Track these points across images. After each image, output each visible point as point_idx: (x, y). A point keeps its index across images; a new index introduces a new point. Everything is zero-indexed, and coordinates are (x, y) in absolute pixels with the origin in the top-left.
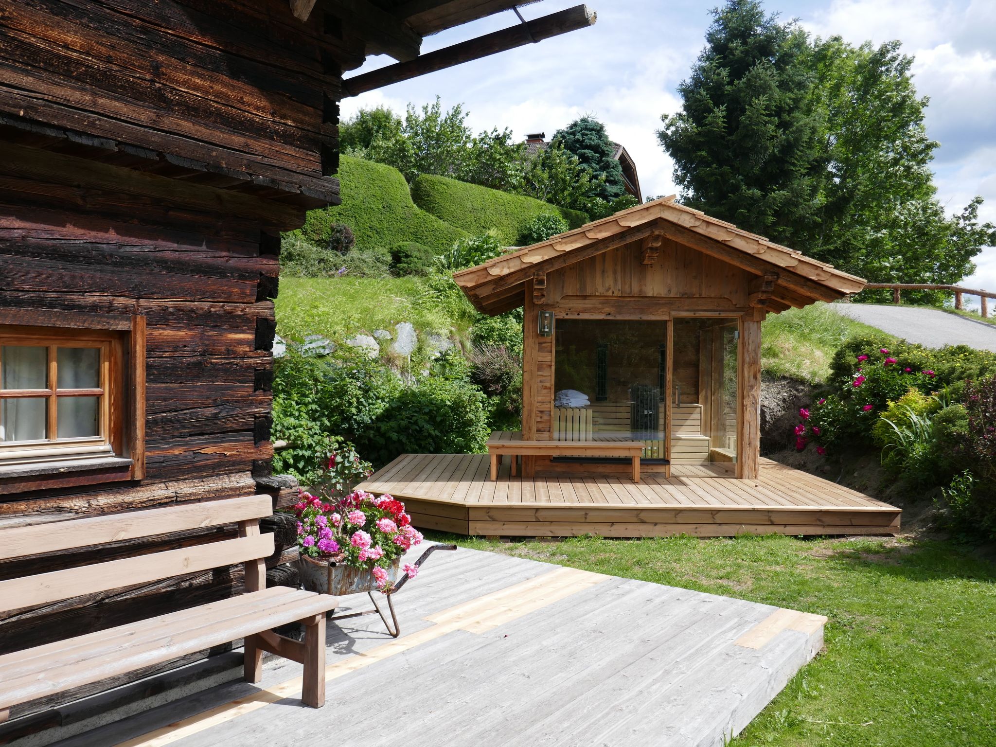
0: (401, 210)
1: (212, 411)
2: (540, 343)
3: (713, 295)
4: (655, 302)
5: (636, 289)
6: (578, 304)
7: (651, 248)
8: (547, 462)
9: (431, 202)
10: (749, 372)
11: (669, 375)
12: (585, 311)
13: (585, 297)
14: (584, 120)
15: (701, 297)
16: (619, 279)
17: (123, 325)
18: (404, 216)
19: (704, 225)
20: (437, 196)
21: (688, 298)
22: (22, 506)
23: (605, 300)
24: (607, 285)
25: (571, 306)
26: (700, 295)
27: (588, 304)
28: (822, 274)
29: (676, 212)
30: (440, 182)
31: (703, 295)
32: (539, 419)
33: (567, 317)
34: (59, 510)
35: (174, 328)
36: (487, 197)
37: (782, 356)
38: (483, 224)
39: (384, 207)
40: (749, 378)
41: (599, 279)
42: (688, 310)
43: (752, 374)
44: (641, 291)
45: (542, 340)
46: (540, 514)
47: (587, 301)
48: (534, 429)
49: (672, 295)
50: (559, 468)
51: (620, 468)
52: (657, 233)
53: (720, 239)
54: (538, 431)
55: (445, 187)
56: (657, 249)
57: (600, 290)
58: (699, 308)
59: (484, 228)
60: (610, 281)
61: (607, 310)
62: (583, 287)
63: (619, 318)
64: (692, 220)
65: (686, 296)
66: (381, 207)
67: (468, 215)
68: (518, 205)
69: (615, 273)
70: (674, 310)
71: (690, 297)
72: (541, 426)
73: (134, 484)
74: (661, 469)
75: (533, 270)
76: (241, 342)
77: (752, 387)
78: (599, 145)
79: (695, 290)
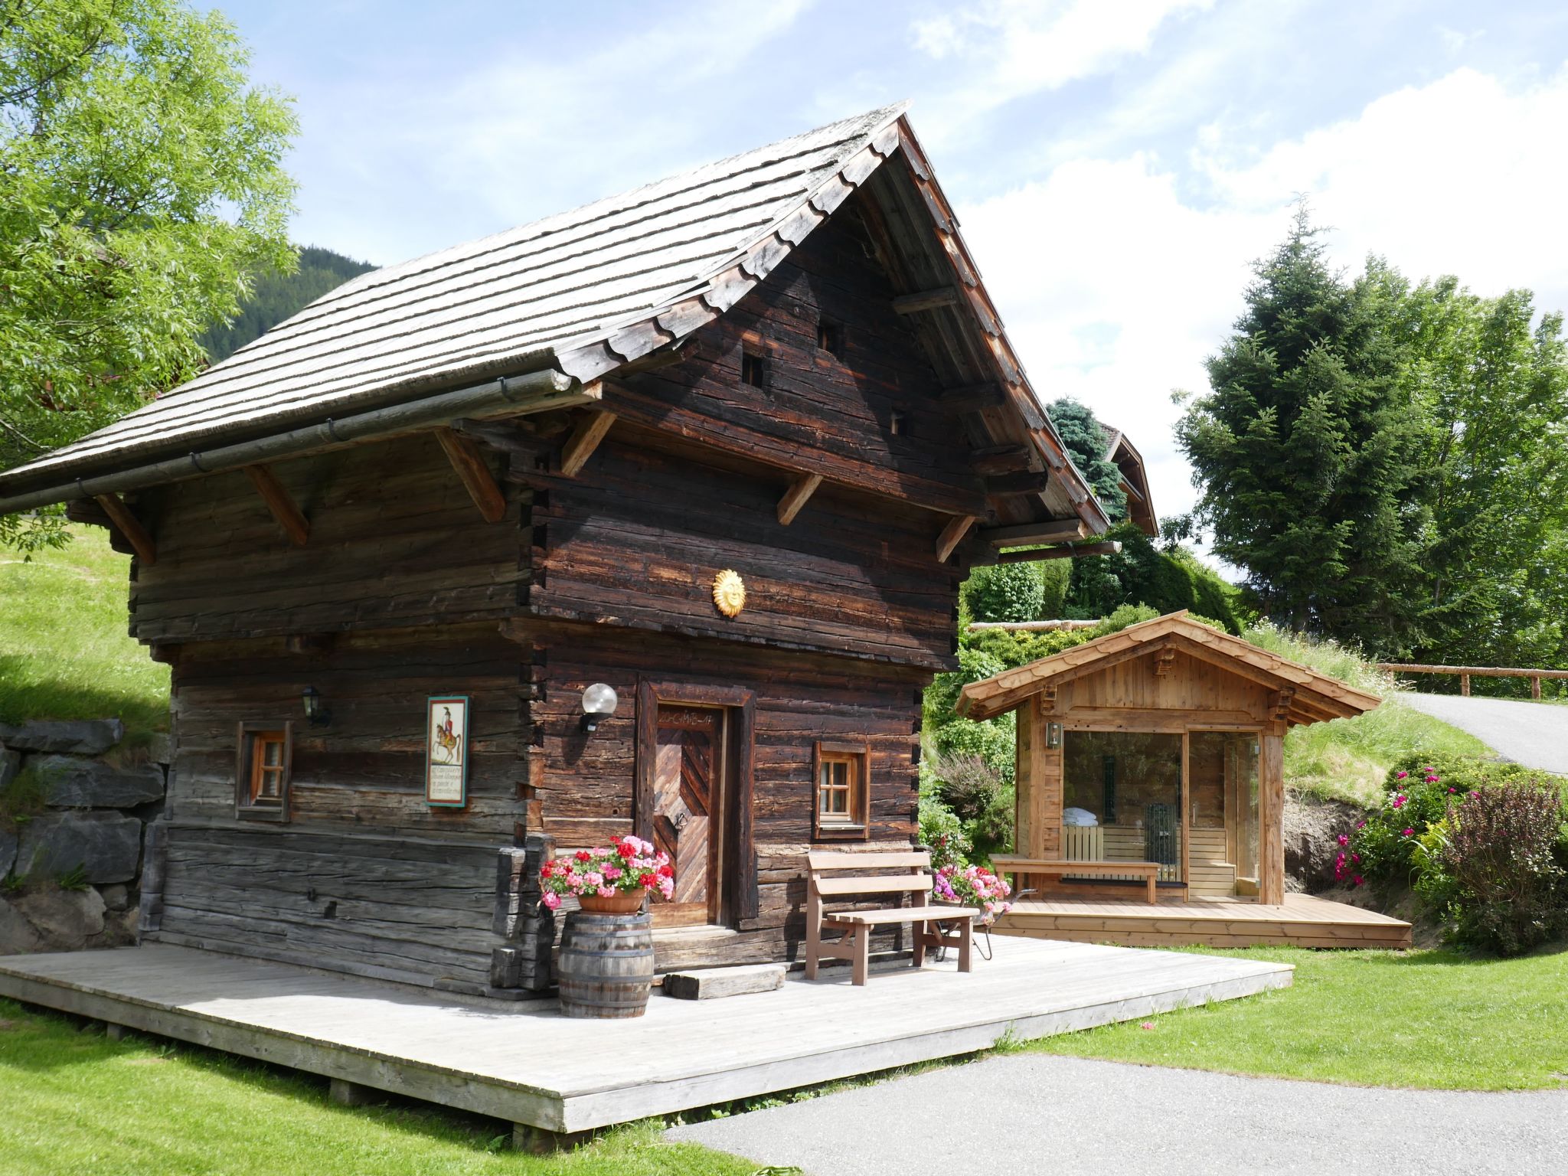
1: (893, 801)
2: (1047, 756)
3: (1230, 708)
4: (1169, 714)
5: (1148, 700)
6: (1087, 715)
7: (1164, 661)
8: (1056, 883)
10: (1271, 790)
11: (1186, 792)
12: (1095, 722)
13: (1095, 708)
14: (1060, 403)
15: (1217, 710)
16: (1131, 689)
17: (862, 751)
19: (1217, 640)
21: (1204, 710)
22: (827, 846)
23: (1117, 711)
24: (1118, 696)
25: (1080, 717)
26: (1217, 707)
27: (1098, 715)
28: (1338, 691)
29: (1188, 627)
31: (1220, 708)
32: (1047, 837)
33: (1075, 729)
34: (840, 850)
35: (880, 751)
37: (1331, 773)
40: (1271, 795)
41: (1109, 689)
42: (1204, 724)
43: (1274, 792)
44: (1154, 703)
45: (1050, 752)
46: (1060, 922)
47: (1097, 712)
48: (1042, 847)
49: (1187, 707)
50: (1069, 889)
51: (1133, 890)
52: (1169, 646)
54: (1046, 849)
56: (1169, 661)
57: (1111, 701)
58: (1216, 721)
60: (1121, 692)
61: (1119, 722)
62: (1093, 698)
63: (1131, 730)
64: (1205, 636)
65: (1201, 709)
69: (1126, 683)
70: (1189, 723)
71: (1206, 709)
72: (1049, 844)
73: (863, 841)
74: (1179, 893)
75: (1043, 683)
76: (905, 759)
77: (1274, 805)
78: (1085, 441)
79: (1211, 703)
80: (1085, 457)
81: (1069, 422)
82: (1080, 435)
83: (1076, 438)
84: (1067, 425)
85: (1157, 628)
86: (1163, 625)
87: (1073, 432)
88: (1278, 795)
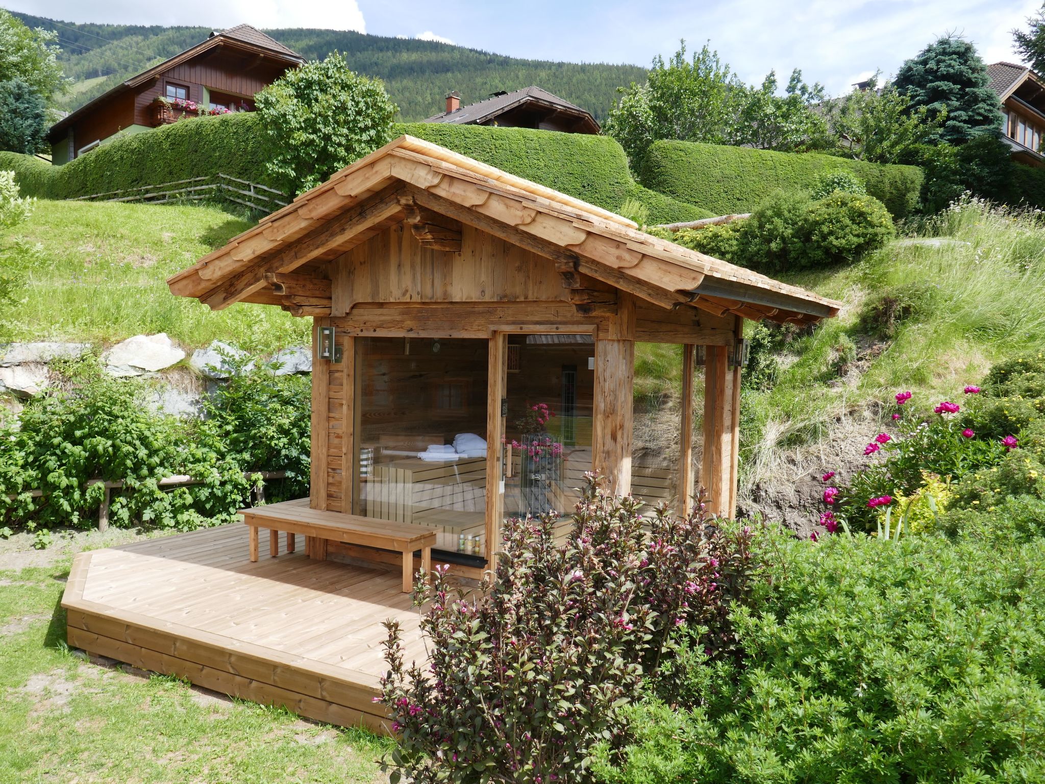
0: (610, 188)
2: (331, 372)
3: (544, 298)
4: (467, 309)
5: (440, 291)
6: (372, 315)
7: (416, 227)
9: (661, 174)
10: (604, 428)
12: (382, 325)
13: (381, 305)
15: (526, 302)
16: (418, 275)
18: (613, 195)
19: (446, 182)
20: (670, 166)
21: (509, 302)
23: (406, 308)
24: (404, 286)
25: (366, 318)
26: (526, 298)
27: (384, 315)
29: (409, 165)
30: (675, 149)
31: (530, 298)
32: (333, 479)
33: (361, 334)
36: (748, 160)
38: (738, 196)
39: (584, 187)
40: (604, 437)
41: (394, 277)
42: (514, 323)
43: (608, 431)
44: (445, 293)
45: (333, 368)
47: (382, 311)
49: (487, 299)
52: (403, 201)
53: (467, 205)
54: (330, 496)
55: (682, 154)
57: (396, 295)
58: (529, 318)
59: (739, 199)
60: (407, 281)
61: (409, 323)
62: (376, 290)
63: (423, 335)
64: (430, 176)
65: (506, 301)
66: (579, 186)
67: (716, 186)
68: (796, 167)
69: (413, 266)
70: (492, 323)
71: (513, 302)
72: (332, 489)
74: (476, 573)
77: (608, 453)
78: (961, 72)
79: (518, 290)
80: (959, 86)
81: (947, 58)
82: (957, 65)
83: (952, 71)
84: (944, 61)
85: (368, 173)
86: (378, 167)
87: (950, 66)
88: (614, 438)
